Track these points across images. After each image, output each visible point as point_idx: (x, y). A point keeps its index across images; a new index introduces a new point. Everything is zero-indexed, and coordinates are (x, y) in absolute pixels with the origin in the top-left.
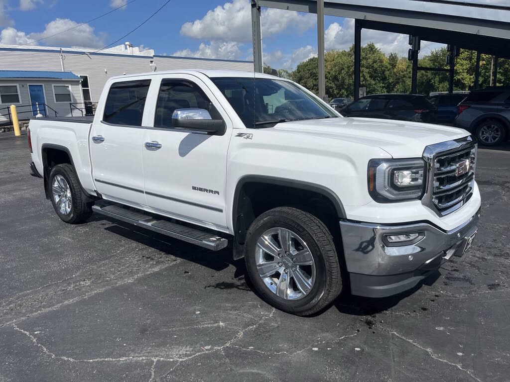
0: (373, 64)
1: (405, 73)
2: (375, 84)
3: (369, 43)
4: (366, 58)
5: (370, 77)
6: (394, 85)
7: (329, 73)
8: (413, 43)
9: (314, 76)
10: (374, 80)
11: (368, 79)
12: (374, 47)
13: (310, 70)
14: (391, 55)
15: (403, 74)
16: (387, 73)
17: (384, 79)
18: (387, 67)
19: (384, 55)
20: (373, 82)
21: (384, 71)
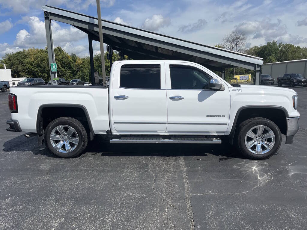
0: (62, 59)
1: (82, 65)
2: (65, 71)
3: (58, 46)
4: (57, 55)
5: (61, 66)
6: (77, 72)
7: (33, 62)
8: (110, 51)
9: (22, 64)
10: (64, 68)
11: (61, 67)
12: (62, 49)
13: (18, 59)
14: (73, 54)
15: (81, 66)
16: (72, 65)
17: (70, 68)
18: (71, 61)
19: (67, 54)
20: (64, 70)
21: (69, 64)
